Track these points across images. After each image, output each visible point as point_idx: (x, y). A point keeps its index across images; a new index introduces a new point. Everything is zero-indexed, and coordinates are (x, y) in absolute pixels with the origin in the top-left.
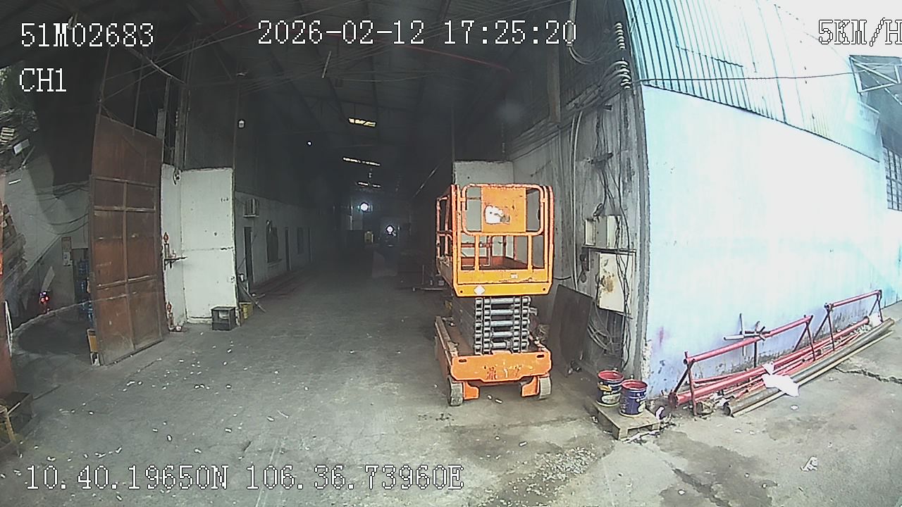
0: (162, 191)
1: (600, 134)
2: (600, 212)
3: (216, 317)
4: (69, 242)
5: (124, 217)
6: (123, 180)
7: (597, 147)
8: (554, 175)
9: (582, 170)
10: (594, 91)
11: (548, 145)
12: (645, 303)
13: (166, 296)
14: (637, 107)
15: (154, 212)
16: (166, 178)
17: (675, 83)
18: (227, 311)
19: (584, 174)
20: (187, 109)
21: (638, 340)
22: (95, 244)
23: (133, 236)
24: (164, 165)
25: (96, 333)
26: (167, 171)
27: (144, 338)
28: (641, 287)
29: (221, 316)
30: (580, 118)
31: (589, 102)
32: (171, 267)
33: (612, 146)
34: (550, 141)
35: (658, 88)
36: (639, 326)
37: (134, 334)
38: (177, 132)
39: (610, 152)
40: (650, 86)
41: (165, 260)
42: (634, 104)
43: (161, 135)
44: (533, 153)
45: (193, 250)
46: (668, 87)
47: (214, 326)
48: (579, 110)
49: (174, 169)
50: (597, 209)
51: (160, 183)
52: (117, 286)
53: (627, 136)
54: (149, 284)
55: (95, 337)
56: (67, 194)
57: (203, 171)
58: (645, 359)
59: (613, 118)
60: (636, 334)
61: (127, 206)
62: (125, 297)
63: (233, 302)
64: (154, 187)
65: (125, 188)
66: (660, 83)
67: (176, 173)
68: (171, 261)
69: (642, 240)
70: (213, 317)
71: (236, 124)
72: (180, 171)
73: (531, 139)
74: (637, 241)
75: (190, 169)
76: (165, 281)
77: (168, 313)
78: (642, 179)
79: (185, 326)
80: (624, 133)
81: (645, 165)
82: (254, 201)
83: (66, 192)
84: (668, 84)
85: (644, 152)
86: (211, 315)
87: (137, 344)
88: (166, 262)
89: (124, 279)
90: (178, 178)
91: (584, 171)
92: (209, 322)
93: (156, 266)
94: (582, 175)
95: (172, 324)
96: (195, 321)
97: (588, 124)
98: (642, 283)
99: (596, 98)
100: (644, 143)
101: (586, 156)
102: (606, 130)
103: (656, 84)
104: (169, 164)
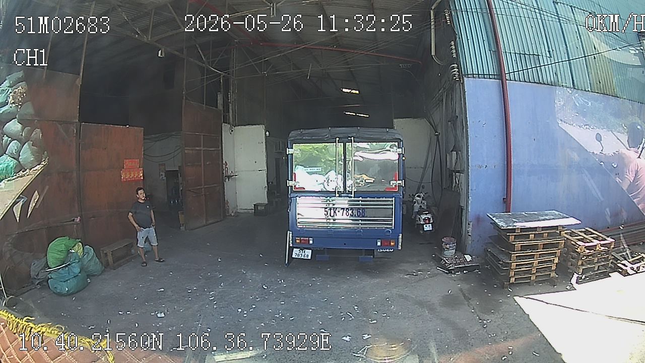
0: (223, 138)
1: (452, 105)
4: (164, 167)
5: (202, 153)
6: (201, 134)
7: (452, 112)
12: (468, 200)
13: (225, 196)
14: (463, 90)
15: (219, 150)
16: (225, 131)
18: (262, 206)
20: (235, 91)
21: (466, 222)
23: (208, 163)
24: (223, 124)
25: (184, 214)
26: (226, 127)
27: (212, 219)
28: (467, 191)
29: (259, 208)
30: (445, 96)
32: (229, 180)
33: (458, 112)
35: (475, 78)
36: (466, 213)
37: (206, 215)
38: (230, 105)
39: (457, 116)
40: (469, 77)
43: (220, 107)
45: (242, 171)
46: (482, 76)
47: (255, 214)
48: (444, 91)
49: (229, 126)
50: (453, 148)
51: (222, 134)
52: (197, 189)
54: (216, 189)
57: (247, 127)
60: (465, 217)
61: (203, 147)
62: (202, 196)
64: (218, 137)
65: (202, 138)
67: (231, 128)
68: (229, 177)
69: (467, 165)
70: (255, 209)
72: (233, 127)
75: (239, 126)
76: (225, 188)
77: (226, 205)
78: (466, 131)
79: (236, 213)
81: (467, 123)
85: (466, 116)
87: (208, 221)
88: (226, 178)
89: (202, 185)
90: (232, 131)
92: (252, 212)
93: (221, 180)
95: (228, 212)
96: (242, 211)
100: (466, 111)
102: (455, 103)
104: (226, 123)
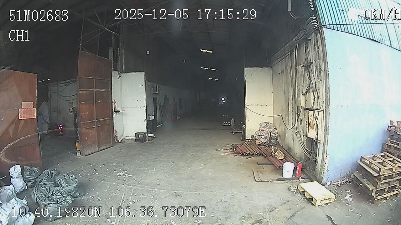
0: (112, 82)
1: (307, 53)
2: (308, 91)
3: (137, 137)
4: (72, 104)
5: (95, 93)
6: (93, 78)
7: (306, 59)
8: (289, 73)
9: (300, 71)
10: (303, 32)
11: (285, 60)
12: (327, 136)
13: (114, 127)
14: (322, 39)
15: (109, 91)
16: (114, 76)
17: (339, 26)
18: (142, 134)
19: (301, 72)
20: (123, 46)
21: (323, 154)
22: (80, 105)
23: (99, 102)
24: (113, 71)
25: (80, 142)
26: (115, 74)
27: (103, 145)
28: (326, 127)
29: (139, 136)
30: (297, 45)
31: (302, 37)
32: (117, 115)
33: (312, 58)
34: (286, 57)
35: (331, 29)
36: (324, 147)
37: (98, 143)
38: (119, 57)
39: (311, 61)
40: (327, 28)
41: (114, 112)
42: (321, 37)
43: (111, 58)
44: (280, 63)
45: (127, 107)
46: (336, 29)
47: (136, 141)
48: (297, 42)
49: (118, 73)
50: (307, 89)
51: (112, 79)
52: (90, 122)
53: (318, 53)
54: (107, 122)
55: (79, 144)
56: (71, 84)
57: (131, 73)
58: (325, 163)
59: (312, 45)
60: (322, 151)
61: (95, 89)
62: (95, 127)
63: (145, 130)
64: (109, 80)
65: (95, 81)
66: (332, 26)
67: (119, 74)
68: (117, 112)
69: (326, 104)
70: (136, 137)
71: (145, 52)
72: (121, 74)
73: (279, 57)
74: (324, 105)
75: (125, 73)
76: (114, 121)
77: (115, 134)
78: (326, 74)
79: (123, 140)
80: (317, 51)
81: (327, 67)
82: (157, 86)
83: (70, 83)
84: (335, 27)
85: (326, 61)
86: (135, 136)
87: (100, 148)
88: (115, 113)
89: (94, 120)
90: (120, 77)
91: (301, 71)
92: (134, 139)
93: (110, 114)
94: (300, 72)
95: (117, 139)
96: (128, 138)
97: (302, 49)
98: (326, 126)
99: (304, 35)
100: (326, 56)
101: (301, 64)
102: (309, 50)
103: (330, 27)
104: (116, 71)
